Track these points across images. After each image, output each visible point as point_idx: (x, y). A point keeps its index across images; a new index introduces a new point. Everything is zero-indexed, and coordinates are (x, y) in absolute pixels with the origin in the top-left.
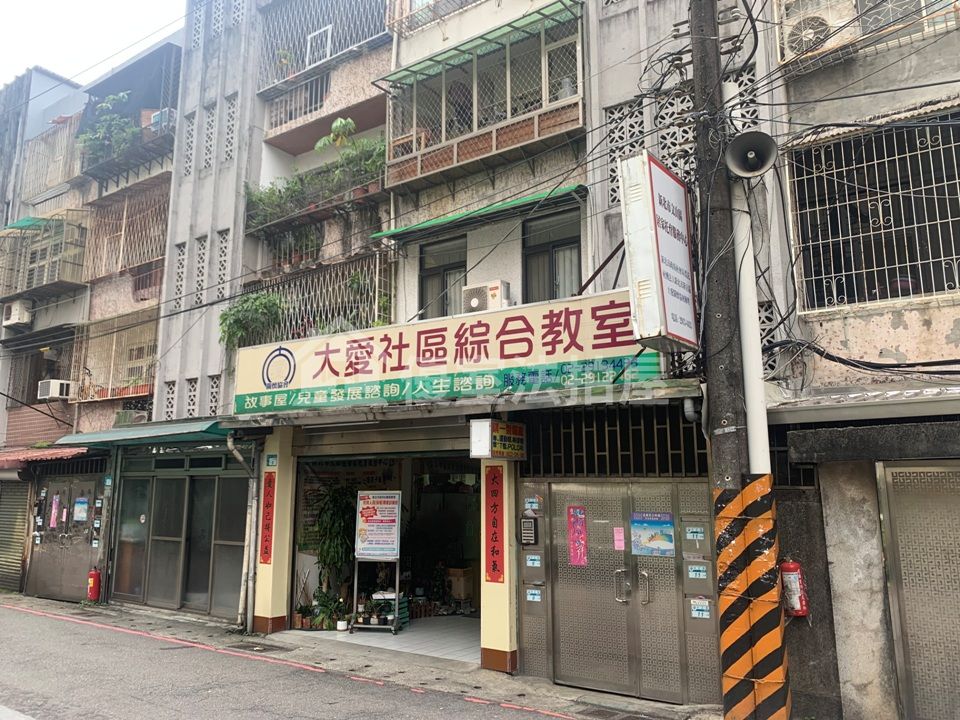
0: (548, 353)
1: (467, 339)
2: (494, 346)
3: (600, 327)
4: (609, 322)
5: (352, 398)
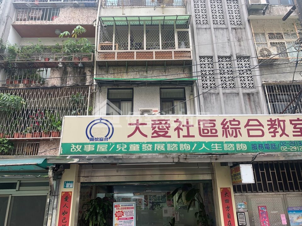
0: (272, 136)
1: (228, 126)
3: (295, 128)
4: (298, 126)
5: (158, 150)
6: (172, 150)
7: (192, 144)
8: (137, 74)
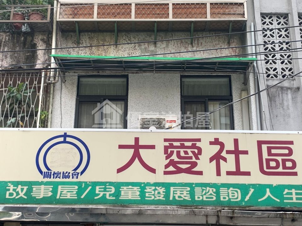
5: (177, 198)
6: (205, 199)
7: (244, 188)
8: (136, 47)
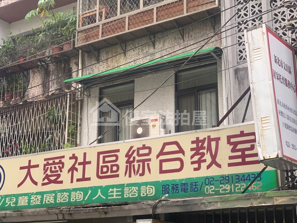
0: (195, 169)
1: (134, 158)
2: (154, 164)
3: (233, 150)
4: (240, 147)
5: (47, 202)
7: (85, 191)
8: (140, 53)
